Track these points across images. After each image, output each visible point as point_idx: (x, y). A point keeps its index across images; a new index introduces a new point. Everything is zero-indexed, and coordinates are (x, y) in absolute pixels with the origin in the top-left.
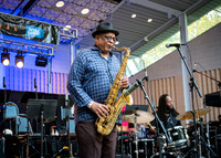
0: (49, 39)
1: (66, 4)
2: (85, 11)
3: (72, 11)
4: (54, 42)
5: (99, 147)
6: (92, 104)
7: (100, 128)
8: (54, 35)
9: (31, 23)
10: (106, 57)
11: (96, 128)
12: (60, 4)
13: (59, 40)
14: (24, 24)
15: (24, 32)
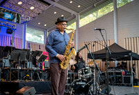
0: (15, 20)
1: (23, 3)
2: (32, 8)
3: (25, 7)
4: (18, 22)
5: (59, 75)
6: (58, 55)
7: (62, 67)
8: (18, 19)
9: (7, 11)
10: (62, 33)
11: (60, 66)
12: (20, 3)
13: (20, 21)
14: (4, 11)
15: (4, 15)
